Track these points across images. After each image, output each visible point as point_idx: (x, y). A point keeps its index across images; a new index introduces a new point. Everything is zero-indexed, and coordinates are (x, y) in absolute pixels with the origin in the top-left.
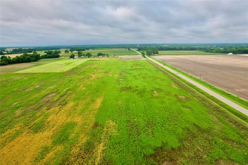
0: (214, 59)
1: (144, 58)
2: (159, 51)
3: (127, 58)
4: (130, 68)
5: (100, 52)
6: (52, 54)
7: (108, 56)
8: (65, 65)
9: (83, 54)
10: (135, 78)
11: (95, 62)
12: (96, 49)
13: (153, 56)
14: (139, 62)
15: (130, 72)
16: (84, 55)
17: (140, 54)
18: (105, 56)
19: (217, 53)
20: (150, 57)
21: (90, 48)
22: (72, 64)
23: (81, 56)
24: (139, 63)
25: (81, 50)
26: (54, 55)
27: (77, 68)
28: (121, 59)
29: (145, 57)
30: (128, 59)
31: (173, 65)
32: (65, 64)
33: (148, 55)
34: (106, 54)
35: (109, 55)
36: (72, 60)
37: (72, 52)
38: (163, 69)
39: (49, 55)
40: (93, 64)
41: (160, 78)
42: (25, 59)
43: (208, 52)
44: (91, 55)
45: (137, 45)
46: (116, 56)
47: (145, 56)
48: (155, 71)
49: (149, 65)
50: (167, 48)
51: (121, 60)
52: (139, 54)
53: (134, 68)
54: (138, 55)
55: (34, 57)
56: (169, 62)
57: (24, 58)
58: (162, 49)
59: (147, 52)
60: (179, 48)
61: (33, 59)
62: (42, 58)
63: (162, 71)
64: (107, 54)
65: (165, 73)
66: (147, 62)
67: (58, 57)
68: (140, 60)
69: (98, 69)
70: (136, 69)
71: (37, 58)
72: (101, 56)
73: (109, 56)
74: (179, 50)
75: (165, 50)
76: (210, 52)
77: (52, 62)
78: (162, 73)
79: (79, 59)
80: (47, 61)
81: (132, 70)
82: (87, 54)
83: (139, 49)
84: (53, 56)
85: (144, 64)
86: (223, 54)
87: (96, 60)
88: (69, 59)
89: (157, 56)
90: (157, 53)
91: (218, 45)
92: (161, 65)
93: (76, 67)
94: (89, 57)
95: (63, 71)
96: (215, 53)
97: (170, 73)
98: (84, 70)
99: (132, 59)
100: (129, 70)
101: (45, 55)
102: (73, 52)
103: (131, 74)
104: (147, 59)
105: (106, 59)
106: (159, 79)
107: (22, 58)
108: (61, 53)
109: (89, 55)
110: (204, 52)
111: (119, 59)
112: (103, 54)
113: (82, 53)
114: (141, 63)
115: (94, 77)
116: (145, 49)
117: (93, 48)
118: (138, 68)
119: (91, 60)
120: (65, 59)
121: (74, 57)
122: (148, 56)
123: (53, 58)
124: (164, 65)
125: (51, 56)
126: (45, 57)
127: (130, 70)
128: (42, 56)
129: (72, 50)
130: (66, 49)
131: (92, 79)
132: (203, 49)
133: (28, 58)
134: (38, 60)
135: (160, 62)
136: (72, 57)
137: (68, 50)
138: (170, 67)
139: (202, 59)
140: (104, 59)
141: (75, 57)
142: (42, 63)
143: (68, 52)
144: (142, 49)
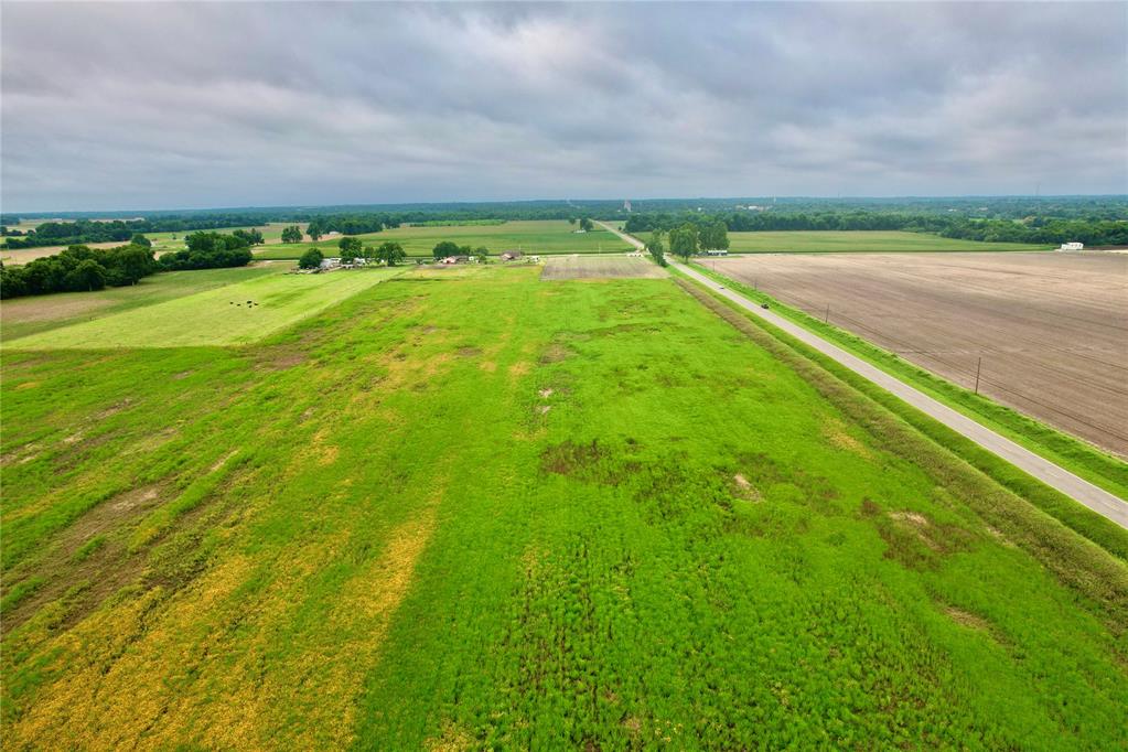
0: (1006, 276)
1: (661, 269)
2: (730, 235)
3: (575, 270)
4: (595, 325)
5: (448, 241)
6: (216, 247)
7: (482, 260)
8: (268, 305)
9: (363, 249)
10: (621, 384)
11: (419, 288)
12: (432, 223)
13: (700, 256)
14: (636, 291)
15: (595, 345)
16: (368, 254)
17: (642, 246)
18: (471, 258)
19: (1005, 240)
20: (686, 263)
21: (406, 219)
22: (300, 302)
23: (357, 259)
24: (635, 297)
25: (358, 226)
26: (225, 252)
27: (322, 322)
28: (546, 271)
29: (664, 264)
30: (583, 273)
31: (807, 304)
32: (268, 301)
33: (680, 254)
34: (474, 247)
35: (490, 252)
36: (308, 278)
37: (315, 239)
38: (763, 327)
39: (197, 254)
40: (404, 301)
41: (756, 385)
42: (70, 274)
43: (959, 237)
44: (404, 255)
45: (620, 204)
46: (524, 259)
47: (666, 258)
48: (724, 338)
49: (690, 305)
50: (764, 219)
51: (546, 278)
52: (634, 250)
53: (611, 323)
54: (629, 254)
55: (120, 262)
56: (788, 292)
57: (68, 269)
58: (741, 224)
59: (672, 241)
60: (819, 219)
61: (113, 272)
62: (166, 270)
63: (761, 342)
64: (479, 250)
65: (781, 351)
66: (677, 290)
67: (242, 261)
68: (638, 277)
69: (430, 327)
70: (622, 328)
71: (133, 270)
72: (452, 260)
73: (489, 259)
74: (820, 227)
75: (756, 228)
76: (970, 239)
77: (208, 288)
78: (759, 352)
79: (344, 273)
80: (184, 283)
81: (602, 333)
82: (381, 250)
83: (636, 225)
84: (216, 259)
85: (660, 303)
86: (1037, 246)
87: (422, 280)
88: (294, 272)
89: (724, 260)
90: (722, 244)
91: (996, 206)
92: (750, 306)
93: (320, 315)
94: (391, 264)
95: (248, 338)
96: (995, 241)
97: (804, 350)
98: (356, 332)
99: (603, 271)
100: (588, 337)
101: (182, 255)
102: (319, 240)
103: (595, 356)
104: (675, 271)
105: (474, 271)
106: (753, 391)
107: (57, 271)
108: (262, 242)
109: (392, 255)
110: (943, 236)
111: (535, 271)
112: (459, 246)
113: (360, 244)
114: (648, 296)
115: (398, 380)
116: (663, 222)
117: (419, 216)
118: (636, 320)
119: (398, 280)
120: (272, 274)
121: (322, 264)
122: (680, 258)
123: (219, 270)
124: (766, 307)
125: (208, 256)
126: (179, 263)
127: (590, 332)
128: (165, 260)
129: (320, 225)
130: (289, 225)
131: (383, 390)
132: (932, 222)
133: (83, 270)
134: (140, 280)
135: (743, 291)
136: (312, 262)
137: (297, 228)
138: (797, 317)
139: (943, 273)
140: (462, 273)
141: (328, 262)
142: (154, 297)
143: (299, 237)
144: (645, 226)
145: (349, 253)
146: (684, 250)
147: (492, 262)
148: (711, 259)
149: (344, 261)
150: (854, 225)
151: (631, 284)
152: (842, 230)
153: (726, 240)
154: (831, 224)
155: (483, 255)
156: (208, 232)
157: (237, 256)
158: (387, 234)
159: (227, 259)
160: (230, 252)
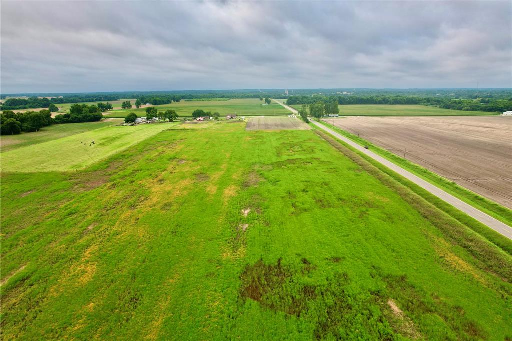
6: (84, 112)
8: (100, 145)
17: (297, 112)
18: (211, 118)
23: (154, 118)
26: (88, 114)
33: (315, 117)
34: (212, 113)
35: (220, 115)
46: (237, 119)
53: (283, 158)
54: (289, 116)
55: (29, 119)
62: (58, 123)
64: (215, 114)
67: (97, 119)
70: (290, 161)
71: (38, 124)
73: (220, 118)
74: (380, 103)
76: (455, 109)
77: (74, 134)
80: (64, 131)
81: (279, 165)
82: (166, 114)
85: (309, 144)
86: (493, 113)
90: (335, 111)
94: (171, 121)
95: (79, 167)
100: (271, 167)
102: (139, 108)
105: (212, 125)
109: (171, 116)
112: (205, 112)
113: (156, 110)
117: (189, 97)
118: (297, 157)
120: (110, 126)
121: (136, 121)
129: (141, 100)
130: (125, 100)
133: (8, 124)
135: (352, 138)
136: (131, 120)
137: (129, 102)
143: (130, 106)
144: (296, 102)
145: (151, 115)
146: (318, 115)
147: (221, 120)
148: (331, 119)
149: (148, 119)
150: (396, 102)
151: (292, 133)
152: (390, 104)
153: (337, 110)
154: (385, 102)
155: (217, 116)
156: (81, 104)
157: (94, 116)
158: (173, 105)
159: (89, 118)
160: (91, 115)
